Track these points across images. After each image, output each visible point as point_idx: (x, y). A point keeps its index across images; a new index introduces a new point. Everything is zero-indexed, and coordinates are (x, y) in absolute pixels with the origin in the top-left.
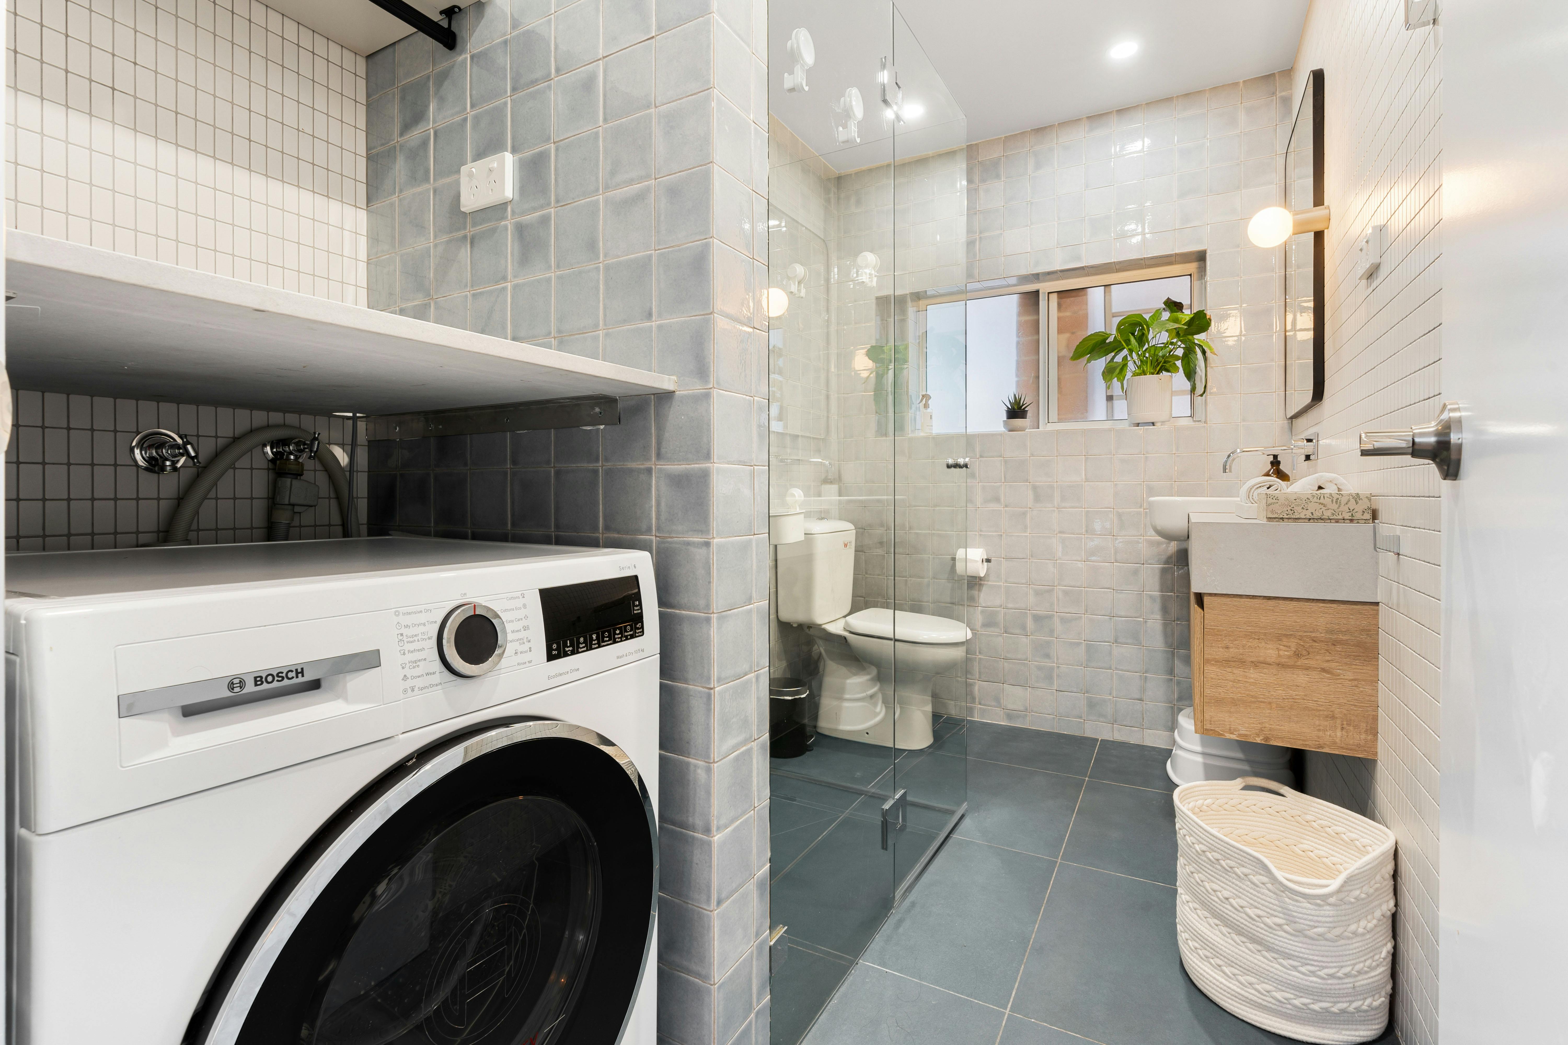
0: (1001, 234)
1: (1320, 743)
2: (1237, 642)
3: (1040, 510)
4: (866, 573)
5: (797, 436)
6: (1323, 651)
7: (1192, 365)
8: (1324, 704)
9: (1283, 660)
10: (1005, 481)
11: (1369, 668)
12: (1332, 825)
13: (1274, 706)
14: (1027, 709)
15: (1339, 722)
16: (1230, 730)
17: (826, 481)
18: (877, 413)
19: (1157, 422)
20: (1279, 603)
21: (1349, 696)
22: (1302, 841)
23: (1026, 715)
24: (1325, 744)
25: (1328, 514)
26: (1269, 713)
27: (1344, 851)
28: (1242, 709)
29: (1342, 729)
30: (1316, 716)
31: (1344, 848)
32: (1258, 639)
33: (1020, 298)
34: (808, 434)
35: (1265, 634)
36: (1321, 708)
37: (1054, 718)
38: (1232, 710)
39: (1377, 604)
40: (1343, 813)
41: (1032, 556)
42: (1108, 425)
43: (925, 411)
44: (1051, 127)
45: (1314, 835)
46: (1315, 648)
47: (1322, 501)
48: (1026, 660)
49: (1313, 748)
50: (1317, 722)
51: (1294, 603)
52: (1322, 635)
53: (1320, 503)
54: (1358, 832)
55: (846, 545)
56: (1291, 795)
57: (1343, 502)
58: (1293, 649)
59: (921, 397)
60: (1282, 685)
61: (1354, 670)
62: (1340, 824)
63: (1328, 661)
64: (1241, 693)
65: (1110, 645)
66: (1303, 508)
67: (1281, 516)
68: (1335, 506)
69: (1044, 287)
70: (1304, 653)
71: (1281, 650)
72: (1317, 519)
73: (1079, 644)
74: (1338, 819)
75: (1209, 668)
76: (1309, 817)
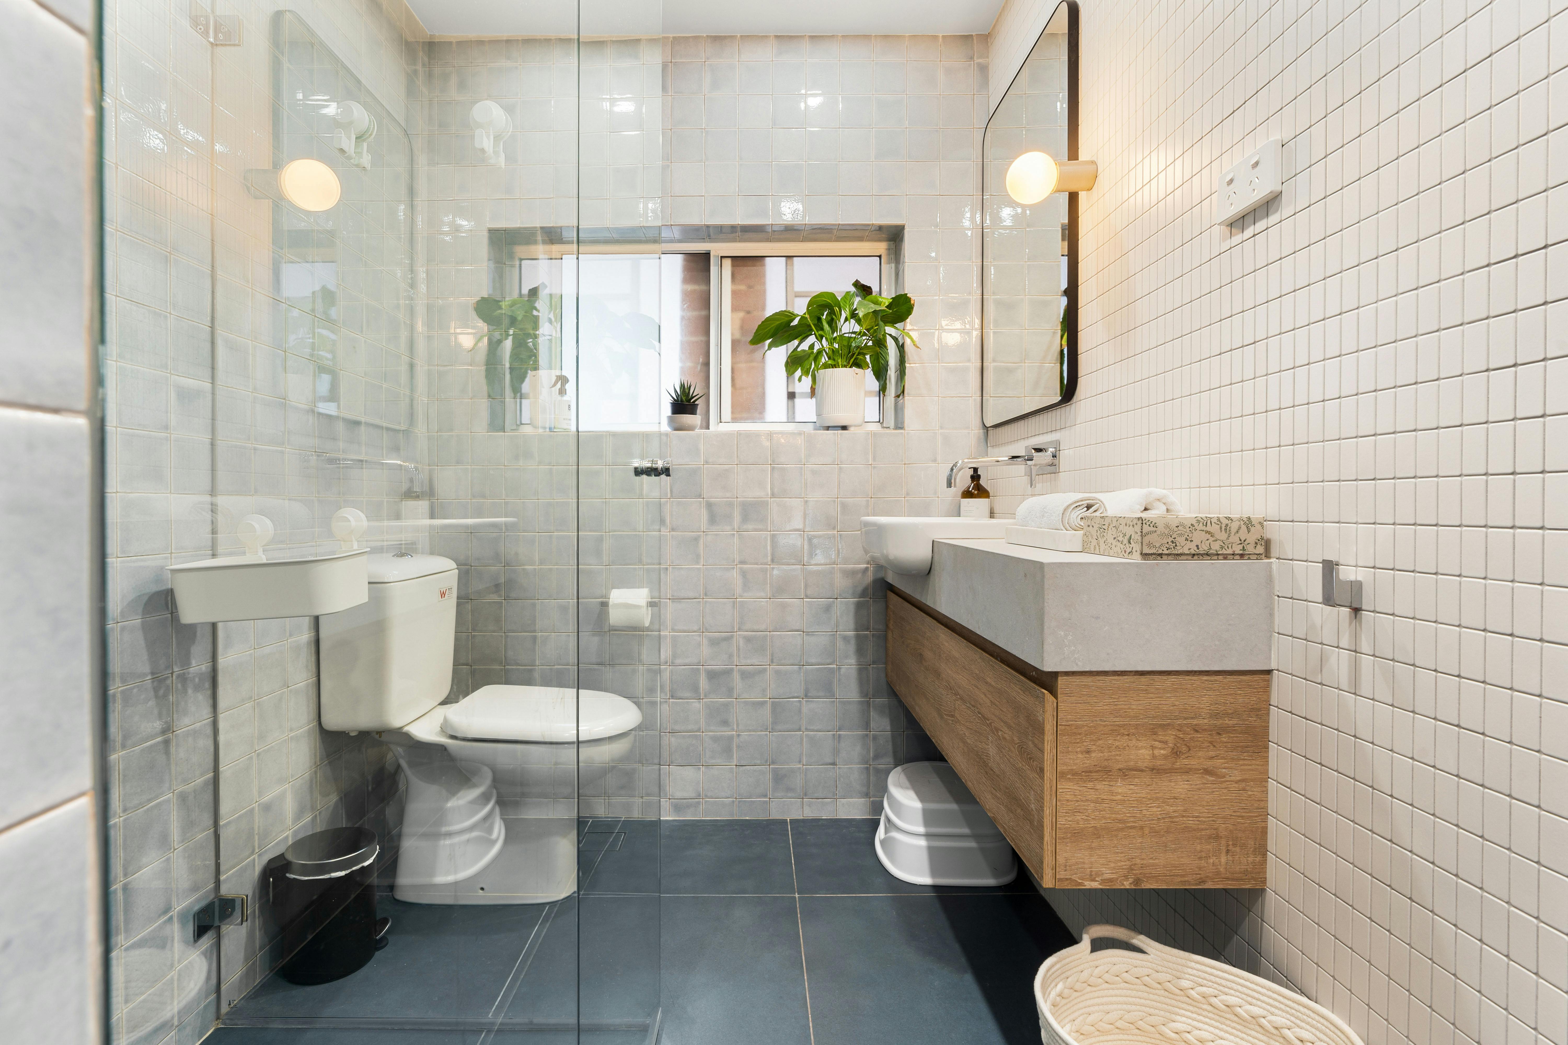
0: (668, 166)
1: (1202, 876)
2: (1100, 742)
3: (716, 535)
4: (474, 630)
5: (357, 423)
6: (1206, 744)
7: (883, 362)
8: (1207, 819)
9: (1159, 763)
10: (672, 497)
11: (1258, 763)
12: (1220, 993)
13: (1147, 831)
14: (699, 795)
15: (1223, 842)
16: (1091, 875)
17: (410, 494)
18: (489, 396)
19: (850, 426)
20: (1153, 680)
21: (1235, 804)
22: (1174, 1017)
23: (698, 803)
24: (1207, 877)
25: (1216, 547)
26: (1141, 843)
27: (1239, 1030)
28: (1106, 842)
29: (1228, 851)
30: (1197, 838)
31: (1239, 1027)
32: (1128, 735)
33: (685, 260)
34: (378, 422)
35: (1137, 727)
36: (1203, 827)
37: (733, 801)
38: (1094, 845)
39: (1269, 672)
40: (1237, 976)
41: (706, 595)
42: (791, 427)
43: (559, 398)
44: (732, 37)
45: (1191, 1008)
46: (1197, 741)
47: (1209, 528)
48: (698, 731)
49: (1193, 885)
50: (1199, 848)
51: (1173, 678)
52: (1206, 721)
53: (1207, 532)
54: (1264, 1005)
55: (443, 595)
56: (1154, 951)
57: (1234, 530)
58: (1171, 745)
59: (554, 379)
60: (1157, 799)
61: (1242, 767)
62: (1232, 992)
63: (1212, 758)
64: (1105, 818)
65: (800, 701)
66: (1187, 540)
67: (1160, 552)
68: (1223, 536)
69: (717, 249)
70: (1184, 749)
71: (1156, 748)
72: (1202, 555)
73: (763, 704)
74: (1229, 984)
75: (1063, 786)
76: (1185, 984)
